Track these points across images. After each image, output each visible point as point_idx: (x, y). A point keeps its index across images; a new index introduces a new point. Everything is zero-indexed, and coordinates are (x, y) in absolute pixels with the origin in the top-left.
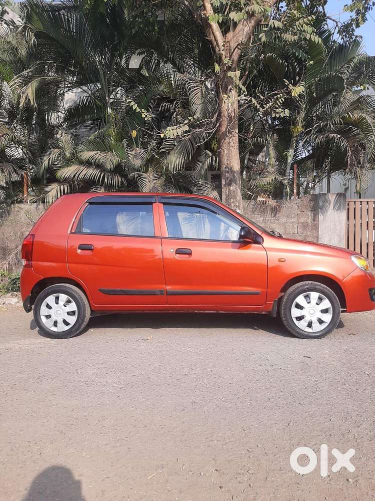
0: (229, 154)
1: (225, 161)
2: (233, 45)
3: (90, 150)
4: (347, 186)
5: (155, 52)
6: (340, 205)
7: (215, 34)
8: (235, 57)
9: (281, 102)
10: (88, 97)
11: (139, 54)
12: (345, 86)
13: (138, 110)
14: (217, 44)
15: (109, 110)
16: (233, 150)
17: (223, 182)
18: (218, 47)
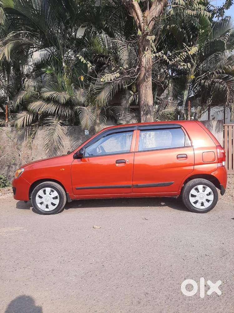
0: (146, 93)
1: (143, 98)
2: (149, 19)
3: (50, 91)
4: (214, 116)
5: (93, 26)
6: (220, 128)
7: (137, 12)
8: (151, 27)
9: (184, 58)
10: (50, 55)
11: (83, 27)
12: (226, 48)
13: (85, 62)
14: (138, 18)
15: (64, 64)
16: (148, 90)
17: (142, 113)
18: (139, 20)
